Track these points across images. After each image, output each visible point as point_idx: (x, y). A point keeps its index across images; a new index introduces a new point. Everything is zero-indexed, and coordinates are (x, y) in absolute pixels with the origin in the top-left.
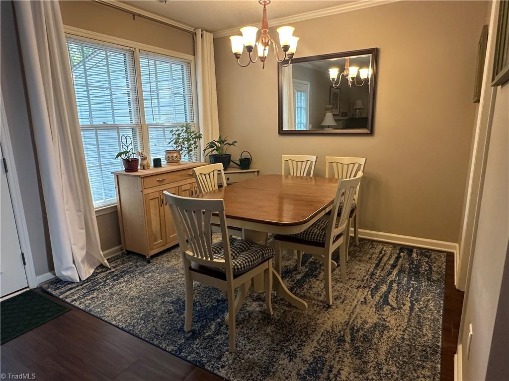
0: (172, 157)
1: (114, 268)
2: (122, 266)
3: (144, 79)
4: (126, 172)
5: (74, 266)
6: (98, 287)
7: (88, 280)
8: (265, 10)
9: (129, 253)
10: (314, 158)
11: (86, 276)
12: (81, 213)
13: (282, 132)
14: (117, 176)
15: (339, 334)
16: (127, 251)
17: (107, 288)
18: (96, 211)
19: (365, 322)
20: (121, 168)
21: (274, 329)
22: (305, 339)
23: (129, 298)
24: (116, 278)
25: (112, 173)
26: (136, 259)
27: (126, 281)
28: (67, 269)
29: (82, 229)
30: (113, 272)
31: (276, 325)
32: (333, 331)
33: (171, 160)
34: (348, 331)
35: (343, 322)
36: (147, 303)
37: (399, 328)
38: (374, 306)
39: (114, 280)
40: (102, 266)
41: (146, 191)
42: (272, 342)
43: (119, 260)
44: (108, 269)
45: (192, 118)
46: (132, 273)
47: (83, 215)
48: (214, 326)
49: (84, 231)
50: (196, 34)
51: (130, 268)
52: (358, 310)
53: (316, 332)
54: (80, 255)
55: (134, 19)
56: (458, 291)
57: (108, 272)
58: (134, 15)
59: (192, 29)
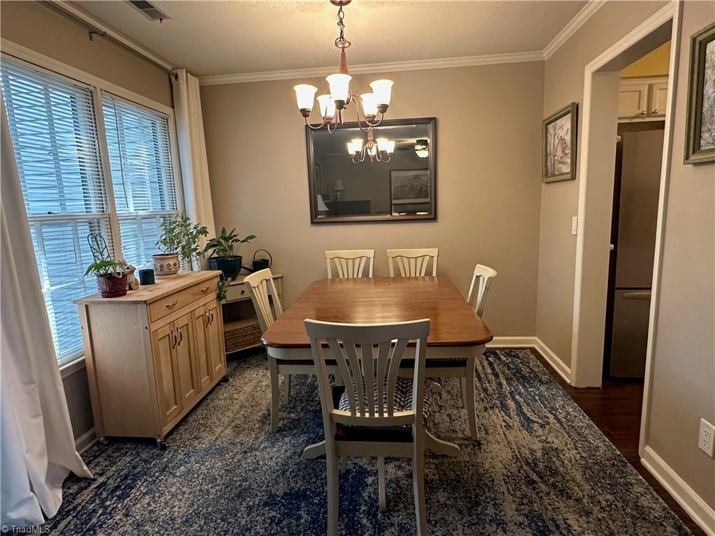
0: (169, 265)
1: (101, 475)
2: (114, 469)
3: (111, 136)
4: (104, 297)
5: (32, 494)
6: (94, 520)
7: (62, 512)
8: (343, 55)
9: (112, 440)
10: (371, 253)
11: (56, 507)
12: (33, 386)
13: (317, 221)
14: (87, 306)
15: (520, 474)
16: (107, 438)
17: (118, 517)
19: (532, 451)
21: (446, 494)
22: (493, 496)
23: (179, 520)
24: (124, 488)
25: (74, 302)
26: (134, 449)
27: (147, 493)
28: (21, 503)
29: (36, 416)
30: (104, 484)
31: (444, 489)
32: (511, 473)
33: (166, 270)
34: (525, 467)
35: (510, 457)
36: (222, 520)
37: (569, 446)
38: (521, 428)
39: (120, 498)
40: (72, 478)
42: (461, 514)
43: (100, 459)
44: (89, 481)
45: (173, 202)
46: (145, 474)
47: (37, 389)
48: (365, 521)
49: (41, 419)
50: (176, 77)
51: (134, 468)
52: (511, 438)
53: (496, 482)
54: (40, 470)
55: (91, 38)
56: (576, 388)
57: (93, 486)
58: (90, 33)
59: (169, 68)
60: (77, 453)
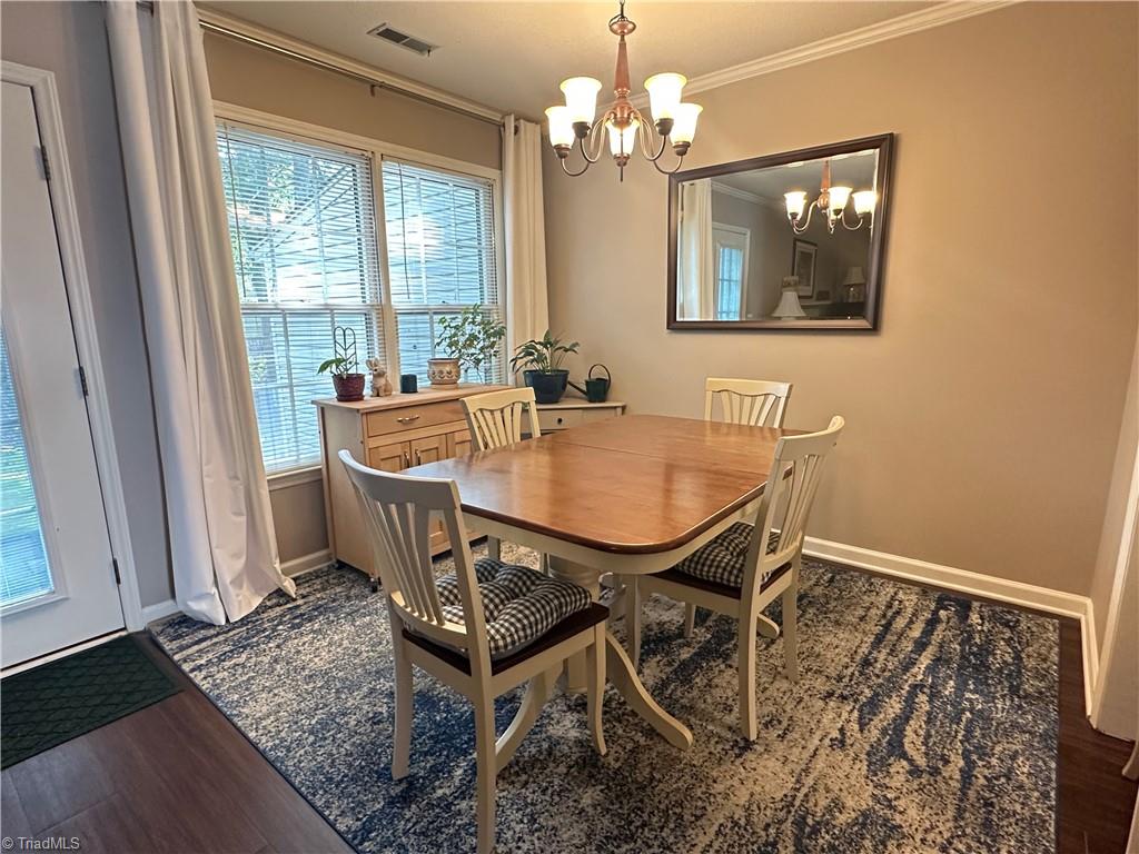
0: (441, 372)
1: (304, 597)
2: (319, 596)
4: (339, 400)
5: (214, 590)
6: (255, 640)
7: (244, 621)
8: (623, 45)
9: (342, 565)
11: (240, 611)
12: (237, 482)
13: (674, 325)
14: (323, 409)
15: (763, 833)
16: (338, 561)
17: (271, 645)
18: (268, 481)
19: (837, 805)
20: (329, 393)
21: (601, 797)
22: (671, 839)
23: (307, 672)
24: (299, 620)
25: (313, 402)
26: (353, 582)
27: (314, 632)
28: (201, 597)
29: (240, 514)
30: (298, 607)
31: (608, 788)
32: (748, 822)
33: (438, 378)
34: (788, 827)
35: (778, 796)
36: (338, 691)
37: (930, 837)
38: (863, 756)
39: (293, 628)
40: (280, 593)
41: (372, 443)
42: (588, 837)
43: (318, 581)
44: (291, 599)
46: (333, 612)
47: (241, 487)
49: (243, 519)
50: (504, 126)
51: (334, 601)
52: (820, 764)
53: (703, 821)
54: (230, 567)
55: (373, 93)
56: (1098, 733)
57: (289, 606)
58: (373, 86)
59: (497, 117)
60: (277, 565)
